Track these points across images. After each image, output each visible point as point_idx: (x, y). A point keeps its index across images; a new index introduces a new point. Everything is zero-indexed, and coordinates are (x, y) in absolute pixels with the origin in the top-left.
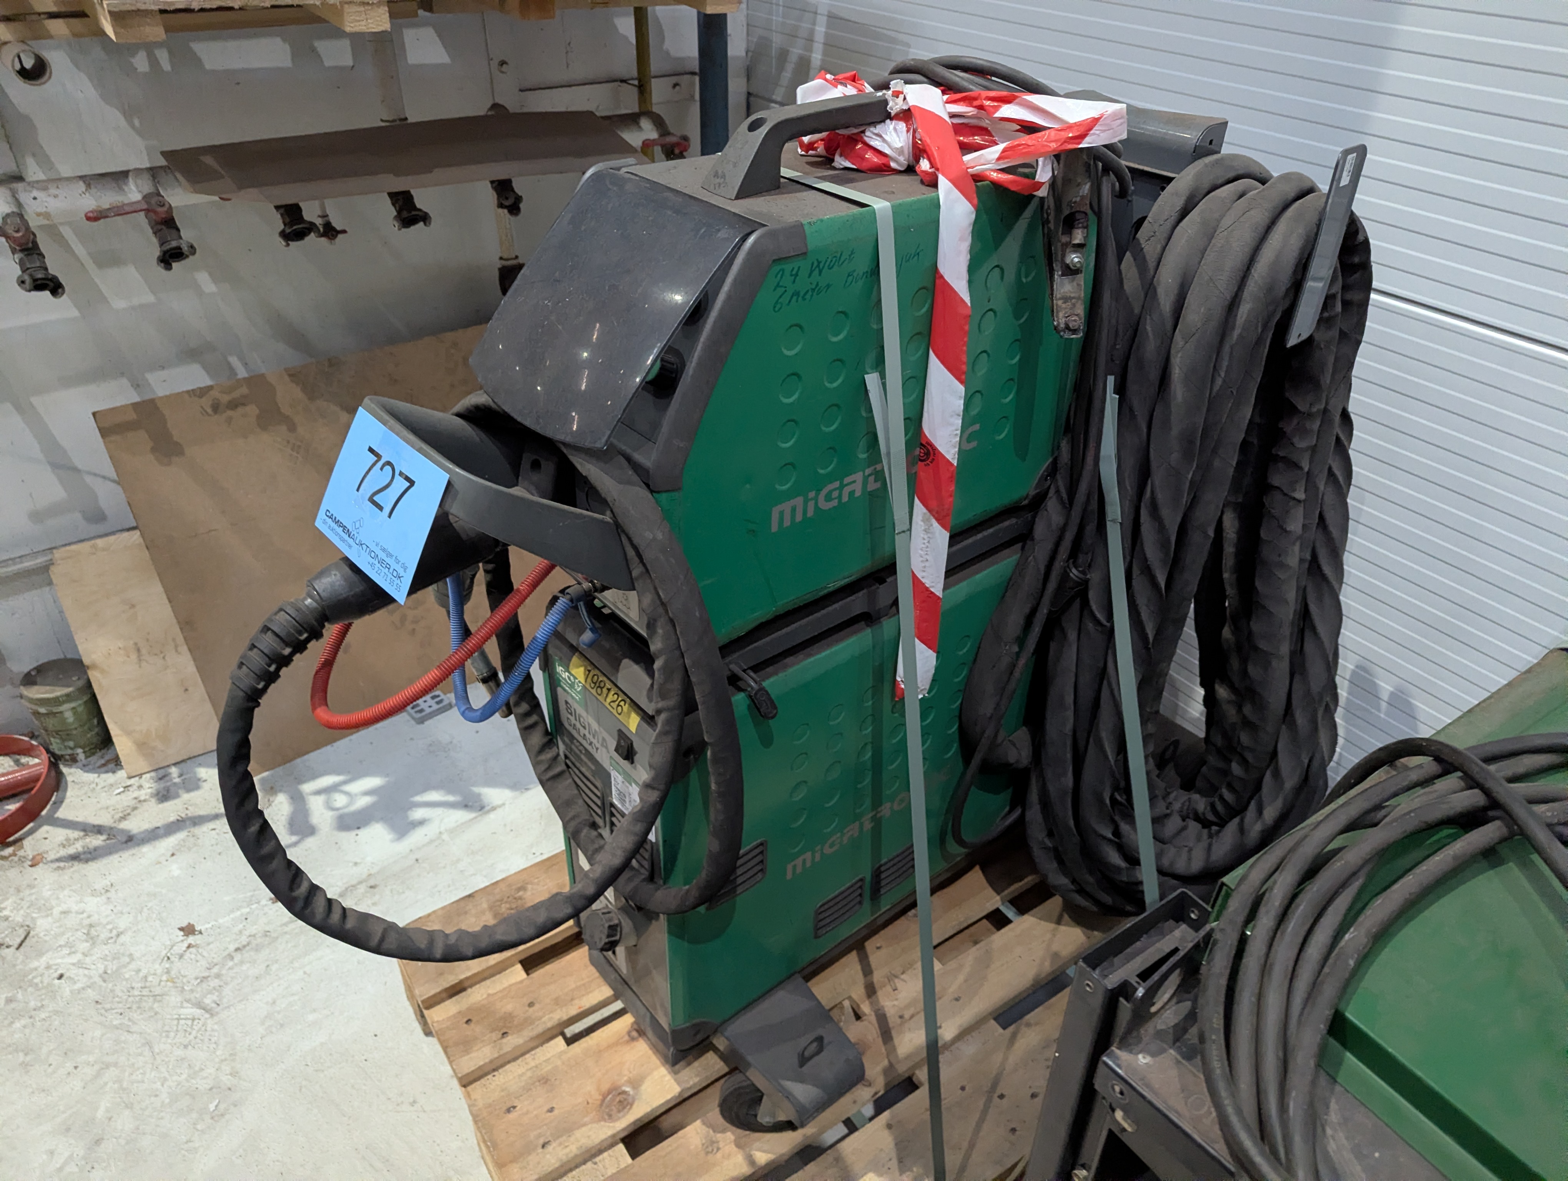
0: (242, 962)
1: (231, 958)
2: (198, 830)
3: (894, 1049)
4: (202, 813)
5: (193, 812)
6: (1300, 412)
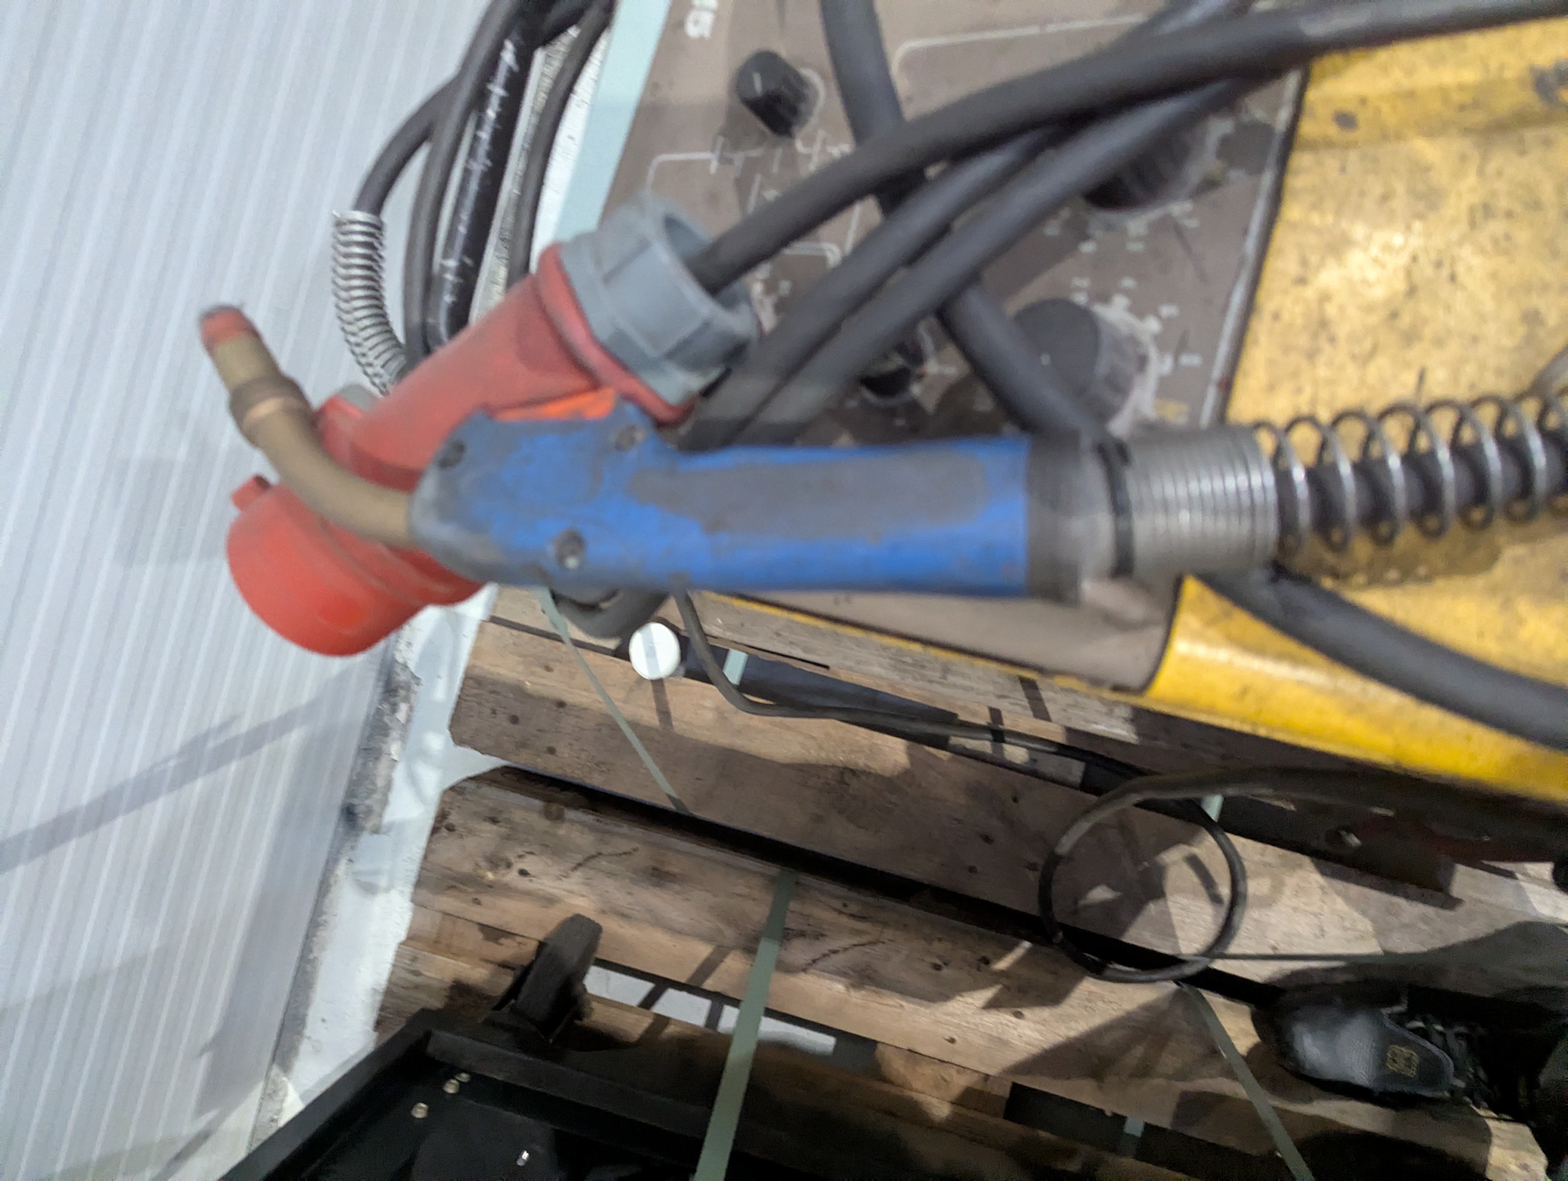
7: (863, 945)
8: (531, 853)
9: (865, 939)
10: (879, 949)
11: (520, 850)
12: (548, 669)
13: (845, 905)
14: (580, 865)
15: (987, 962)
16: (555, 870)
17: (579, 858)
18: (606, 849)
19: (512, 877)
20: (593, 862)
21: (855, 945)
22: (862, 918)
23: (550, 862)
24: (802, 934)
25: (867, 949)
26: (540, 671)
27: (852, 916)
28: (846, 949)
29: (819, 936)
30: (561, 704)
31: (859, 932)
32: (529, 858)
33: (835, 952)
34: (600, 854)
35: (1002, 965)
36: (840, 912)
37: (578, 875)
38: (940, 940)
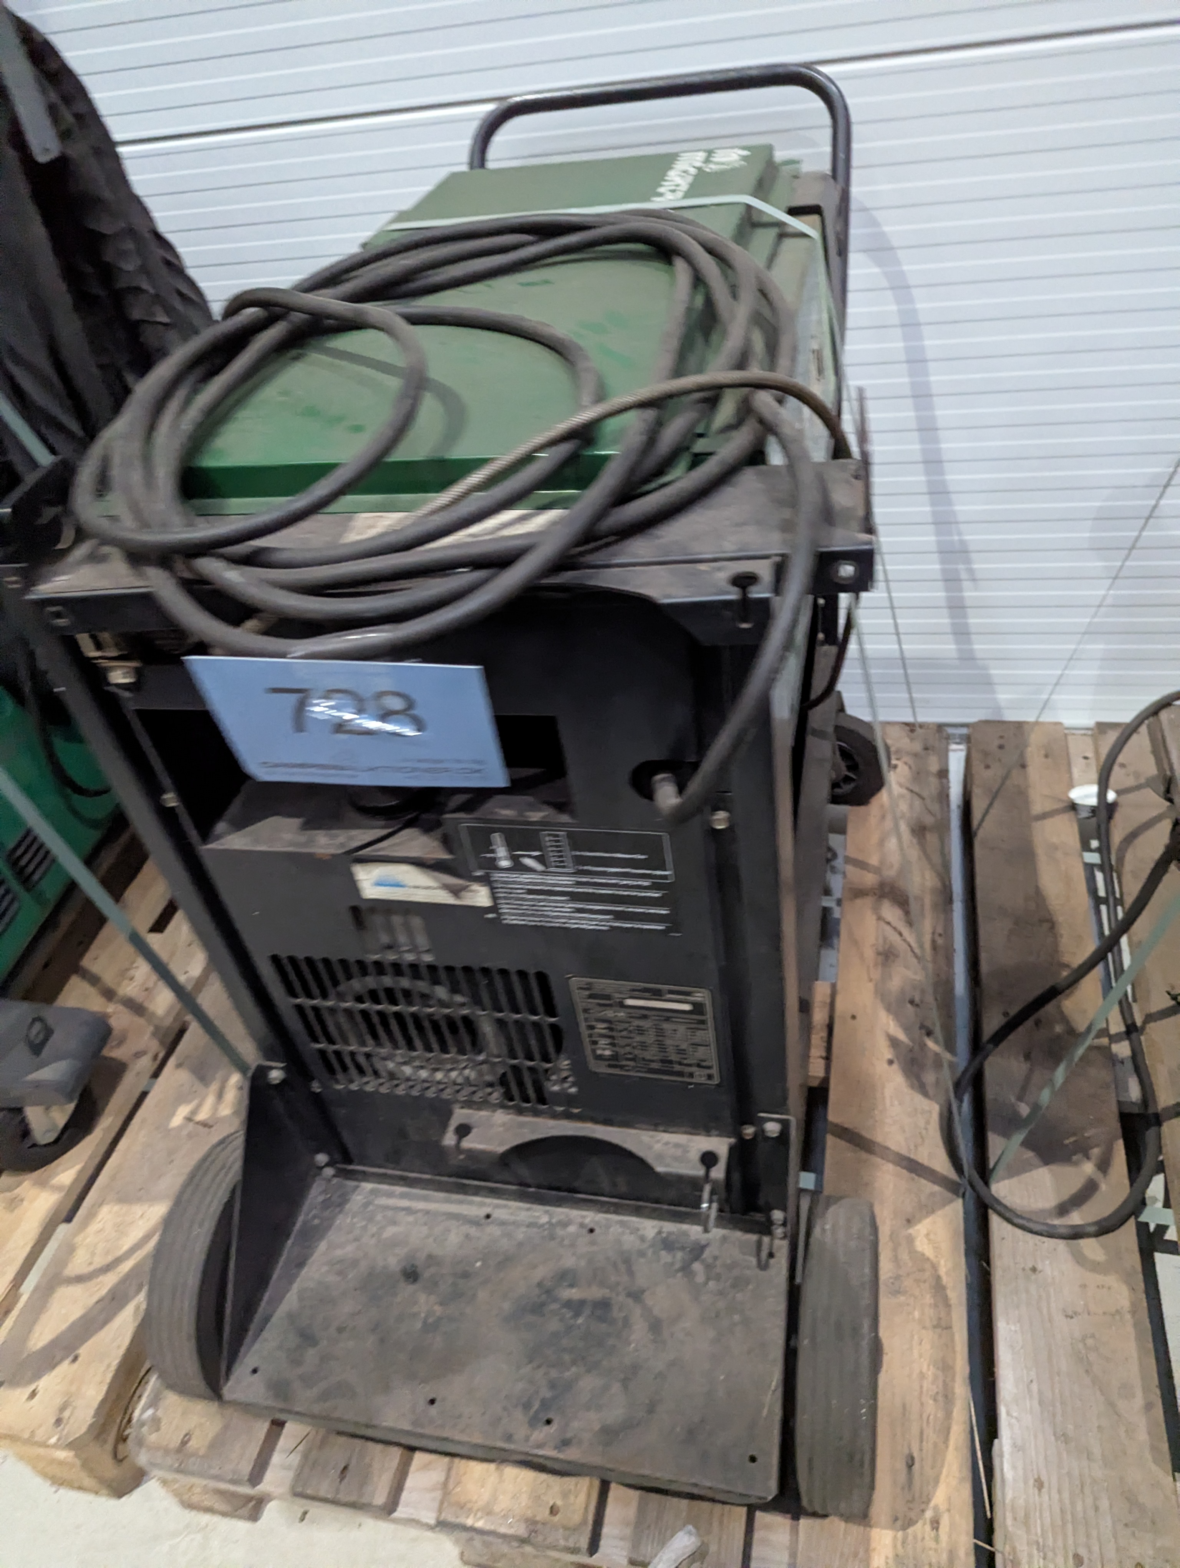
3: (153, 1014)
6: (110, 236)
7: (912, 950)
8: (910, 768)
9: (917, 951)
10: (913, 961)
12: (1046, 756)
13: (940, 935)
14: (912, 791)
15: (929, 1033)
16: (902, 780)
17: (916, 789)
18: (927, 803)
20: (916, 797)
21: (910, 946)
22: (935, 947)
24: (907, 913)
25: (910, 953)
26: (1043, 752)
27: (934, 942)
28: (905, 940)
29: (910, 923)
30: (1024, 766)
31: (921, 947)
32: (906, 768)
33: (901, 934)
34: (923, 799)
35: (930, 1044)
36: (933, 933)
37: (904, 791)
38: (936, 999)
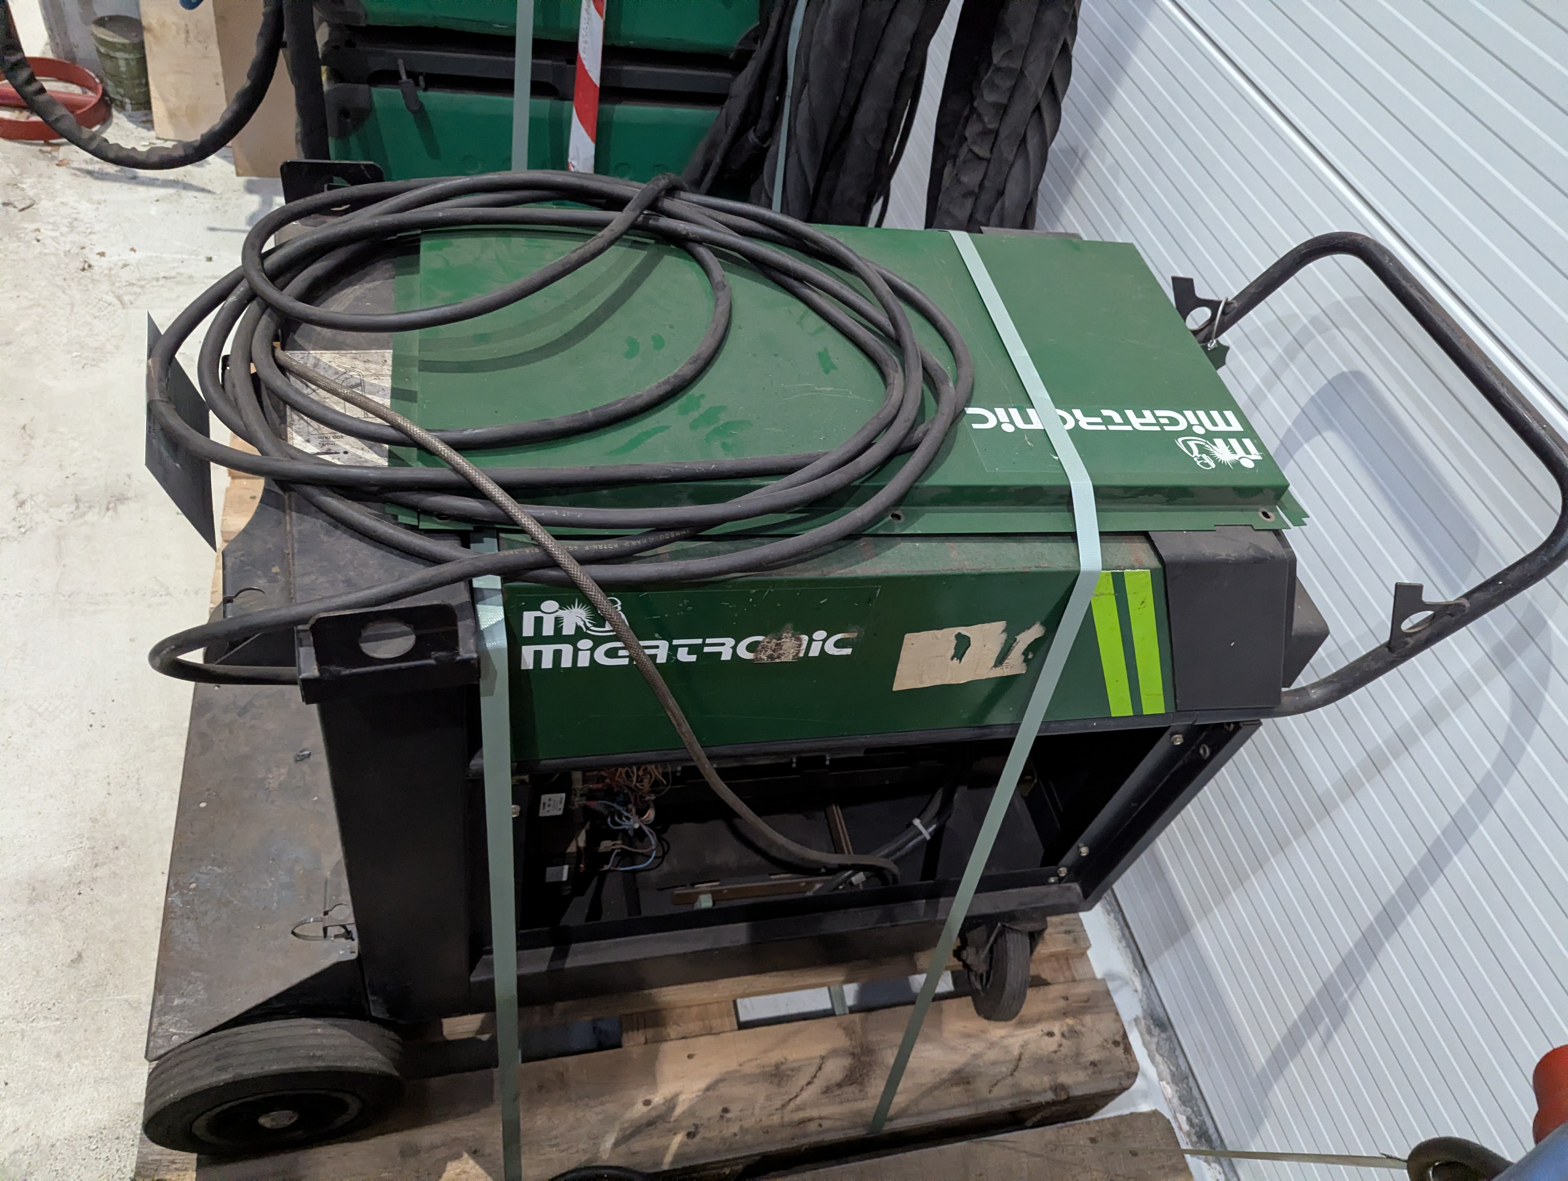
0: (163, 286)
1: (157, 280)
2: (184, 193)
4: (194, 183)
5: (188, 180)
7: (791, 1100)
8: (1055, 1052)
9: (792, 1105)
10: (778, 1103)
11: (1064, 1050)
13: (820, 1125)
14: (1020, 1059)
15: (690, 1135)
16: (1032, 1047)
17: (1023, 1064)
18: (1009, 1081)
19: (1056, 1028)
20: (1011, 1067)
21: (796, 1096)
22: (802, 1122)
23: (1040, 1052)
24: (839, 1085)
25: (787, 1098)
27: (810, 1120)
28: (802, 1089)
29: (827, 1090)
31: (799, 1109)
32: (1054, 1047)
33: (809, 1083)
34: (1011, 1075)
35: (678, 1139)
36: (820, 1118)
37: (1016, 1052)
38: (735, 1135)
